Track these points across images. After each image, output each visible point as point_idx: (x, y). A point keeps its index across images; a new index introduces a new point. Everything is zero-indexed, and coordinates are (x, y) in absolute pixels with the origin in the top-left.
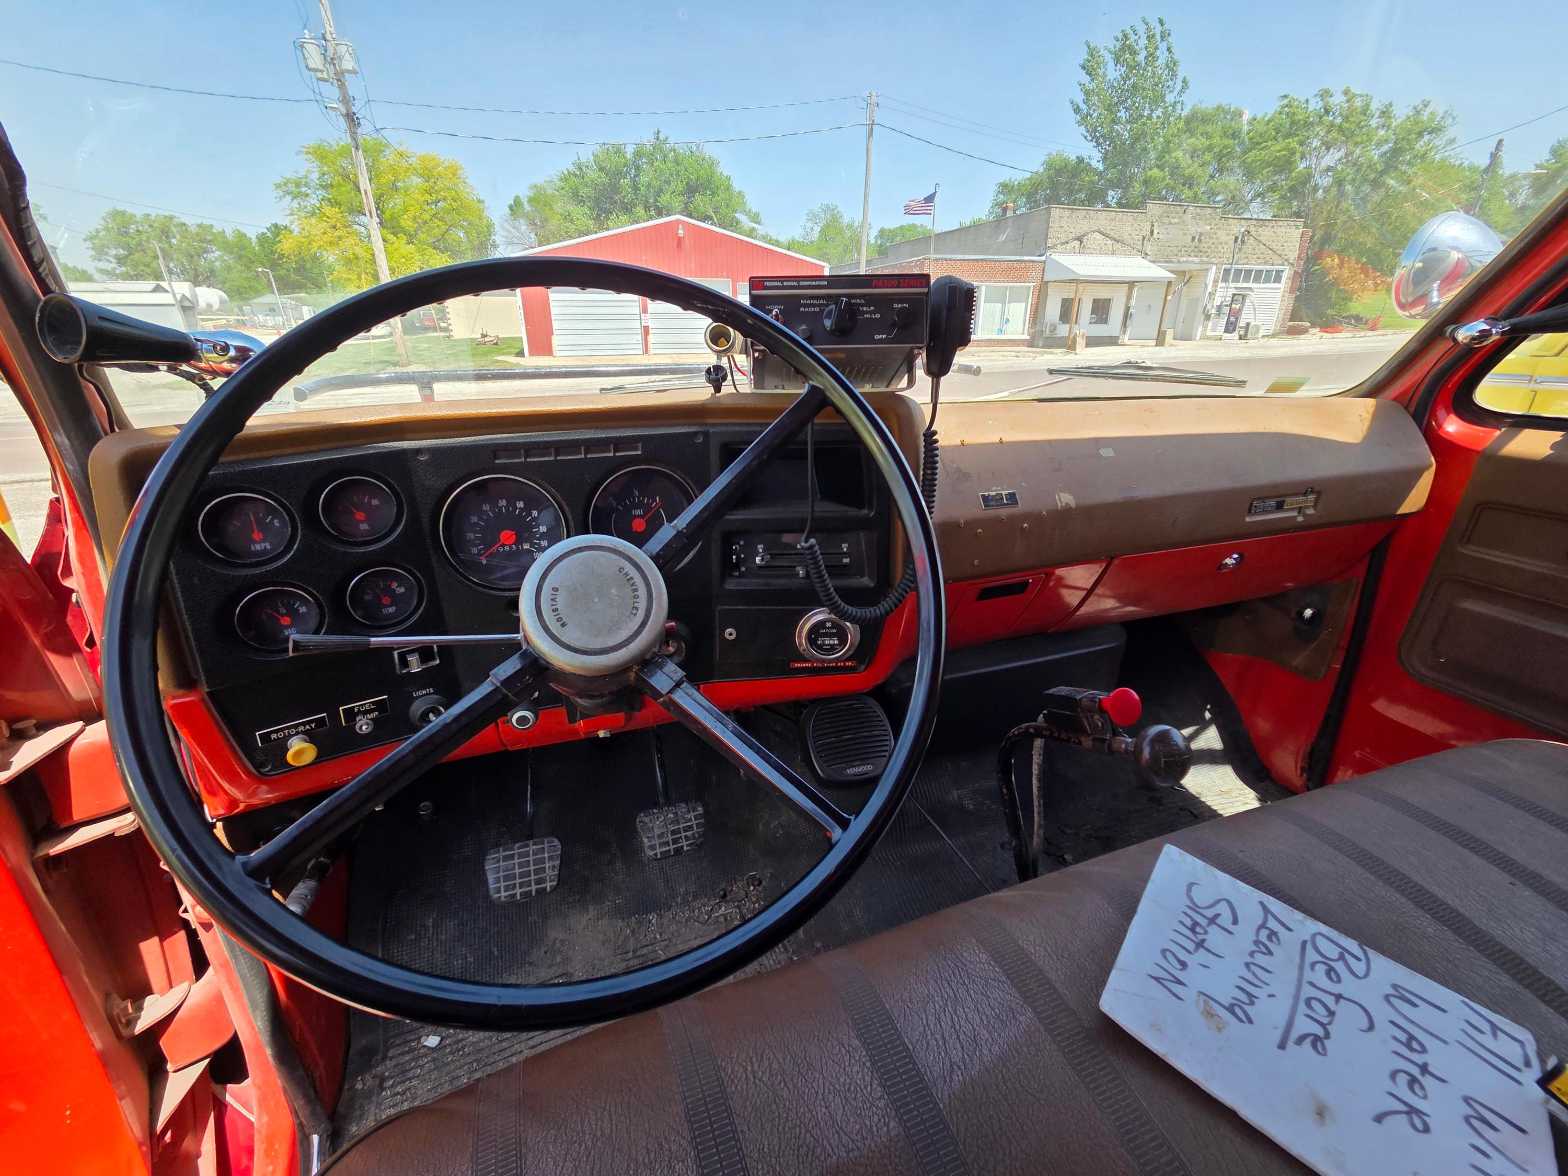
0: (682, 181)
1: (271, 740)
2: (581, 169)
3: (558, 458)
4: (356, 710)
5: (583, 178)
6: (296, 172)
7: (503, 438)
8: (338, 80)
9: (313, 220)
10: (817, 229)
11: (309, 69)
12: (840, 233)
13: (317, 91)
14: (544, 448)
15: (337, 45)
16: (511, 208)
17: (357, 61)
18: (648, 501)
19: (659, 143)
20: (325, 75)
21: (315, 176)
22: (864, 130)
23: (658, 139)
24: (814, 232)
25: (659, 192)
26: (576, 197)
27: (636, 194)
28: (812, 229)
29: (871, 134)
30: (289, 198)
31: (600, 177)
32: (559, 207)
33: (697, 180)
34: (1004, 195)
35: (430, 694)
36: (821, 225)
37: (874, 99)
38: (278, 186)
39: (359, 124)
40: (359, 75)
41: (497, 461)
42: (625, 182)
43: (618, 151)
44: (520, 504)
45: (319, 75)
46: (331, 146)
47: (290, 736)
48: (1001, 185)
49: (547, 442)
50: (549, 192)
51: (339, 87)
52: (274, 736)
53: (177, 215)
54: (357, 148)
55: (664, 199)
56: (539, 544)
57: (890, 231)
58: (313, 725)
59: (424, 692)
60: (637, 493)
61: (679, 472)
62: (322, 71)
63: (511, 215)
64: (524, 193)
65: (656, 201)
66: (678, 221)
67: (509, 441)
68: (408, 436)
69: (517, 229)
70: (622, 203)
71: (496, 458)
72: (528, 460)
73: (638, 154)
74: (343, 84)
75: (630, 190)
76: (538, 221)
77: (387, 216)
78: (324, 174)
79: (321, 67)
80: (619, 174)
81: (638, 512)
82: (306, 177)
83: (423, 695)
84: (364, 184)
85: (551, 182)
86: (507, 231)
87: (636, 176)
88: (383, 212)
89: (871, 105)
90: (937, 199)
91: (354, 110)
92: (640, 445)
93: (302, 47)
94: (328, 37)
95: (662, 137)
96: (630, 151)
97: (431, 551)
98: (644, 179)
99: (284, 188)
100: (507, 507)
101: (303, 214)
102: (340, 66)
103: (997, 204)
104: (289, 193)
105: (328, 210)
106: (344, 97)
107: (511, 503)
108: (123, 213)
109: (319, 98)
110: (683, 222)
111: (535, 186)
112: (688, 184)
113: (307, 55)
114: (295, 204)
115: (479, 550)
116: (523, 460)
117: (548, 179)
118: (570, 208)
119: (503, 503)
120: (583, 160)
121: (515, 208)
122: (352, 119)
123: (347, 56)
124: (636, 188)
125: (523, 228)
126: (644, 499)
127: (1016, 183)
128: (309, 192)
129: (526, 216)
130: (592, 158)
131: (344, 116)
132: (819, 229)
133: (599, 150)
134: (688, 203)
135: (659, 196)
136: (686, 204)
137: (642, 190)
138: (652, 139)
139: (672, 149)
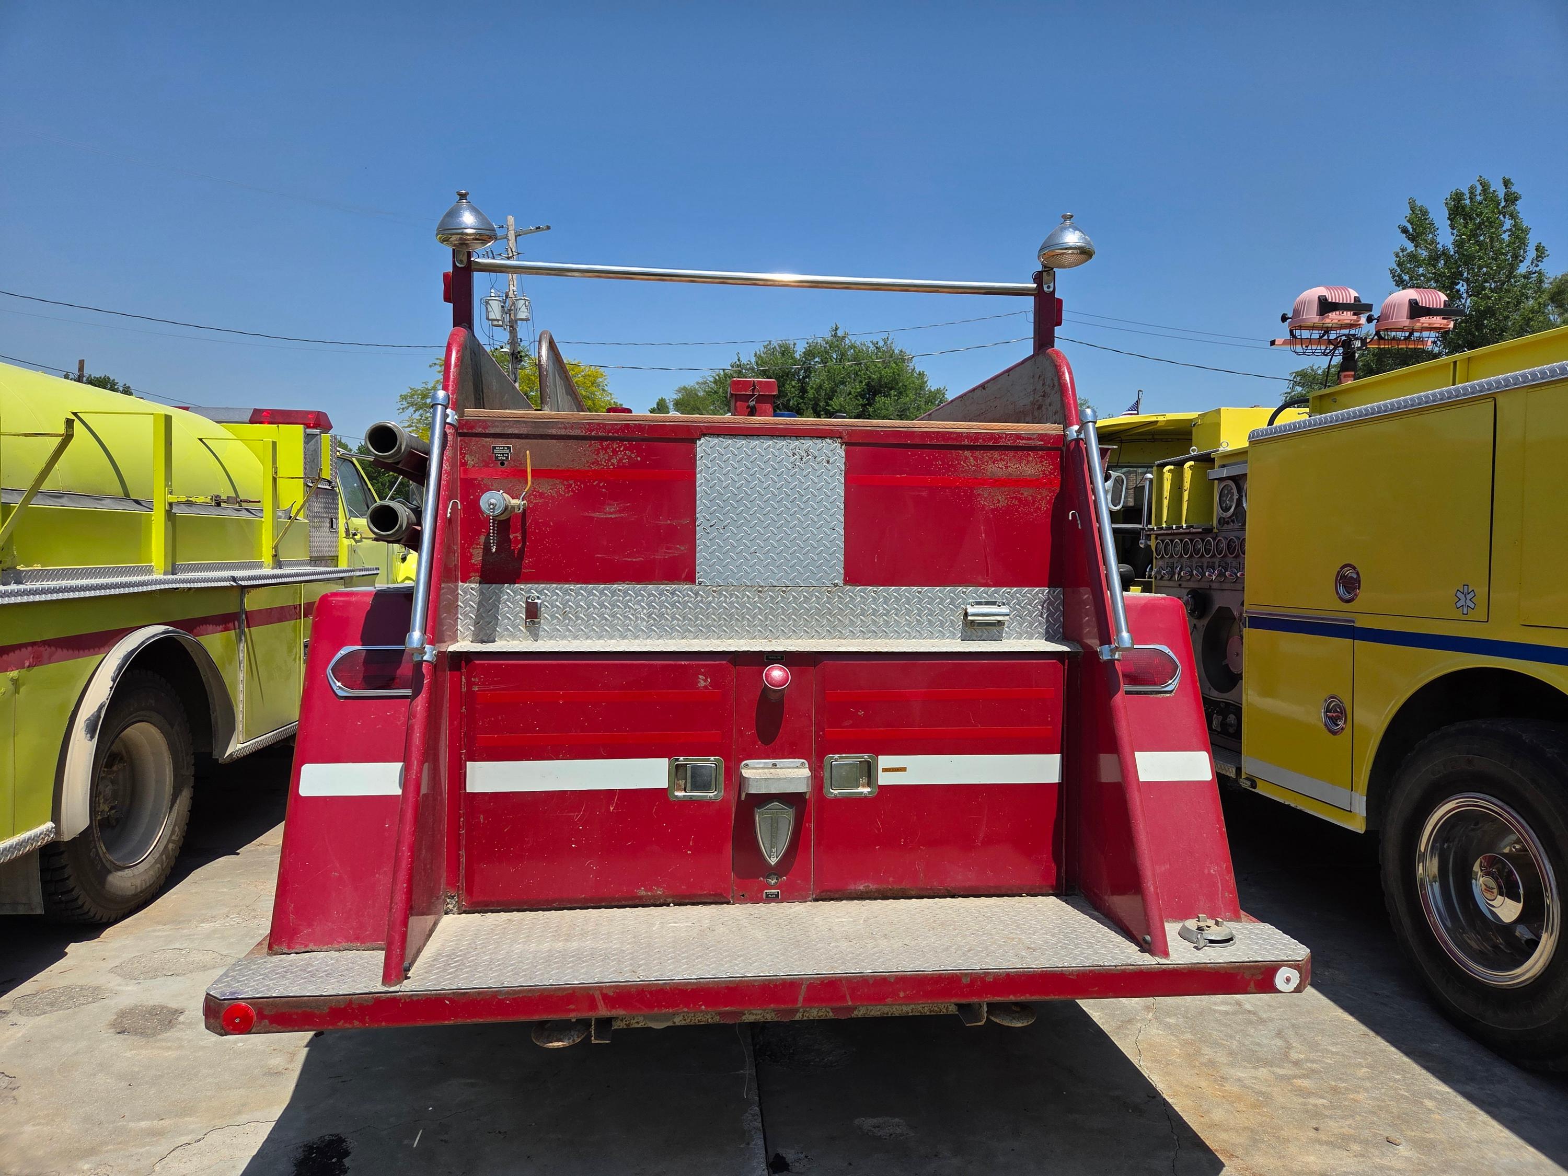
0: (861, 382)
2: (739, 371)
6: (426, 383)
8: (511, 326)
11: (488, 319)
15: (517, 300)
17: (531, 312)
19: (836, 341)
20: (501, 323)
23: (835, 335)
25: (830, 395)
27: (803, 398)
33: (881, 379)
34: (1303, 386)
38: (404, 398)
40: (530, 322)
43: (786, 351)
45: (496, 323)
48: (1298, 374)
50: (701, 394)
51: (511, 332)
55: (835, 403)
62: (498, 320)
64: (670, 395)
65: (828, 405)
73: (810, 353)
74: (514, 329)
75: (796, 393)
79: (499, 317)
80: (785, 376)
85: (705, 383)
87: (804, 378)
93: (487, 303)
94: (511, 294)
95: (840, 333)
96: (800, 349)
98: (814, 381)
99: (409, 400)
102: (515, 315)
106: (513, 339)
109: (490, 340)
111: (685, 388)
112: (868, 384)
113: (490, 309)
114: (417, 416)
117: (701, 380)
120: (744, 361)
122: (516, 357)
123: (524, 308)
124: (803, 390)
127: (1320, 372)
130: (753, 360)
133: (762, 349)
134: (868, 404)
135: (831, 399)
136: (864, 406)
137: (811, 394)
138: (828, 337)
139: (852, 347)
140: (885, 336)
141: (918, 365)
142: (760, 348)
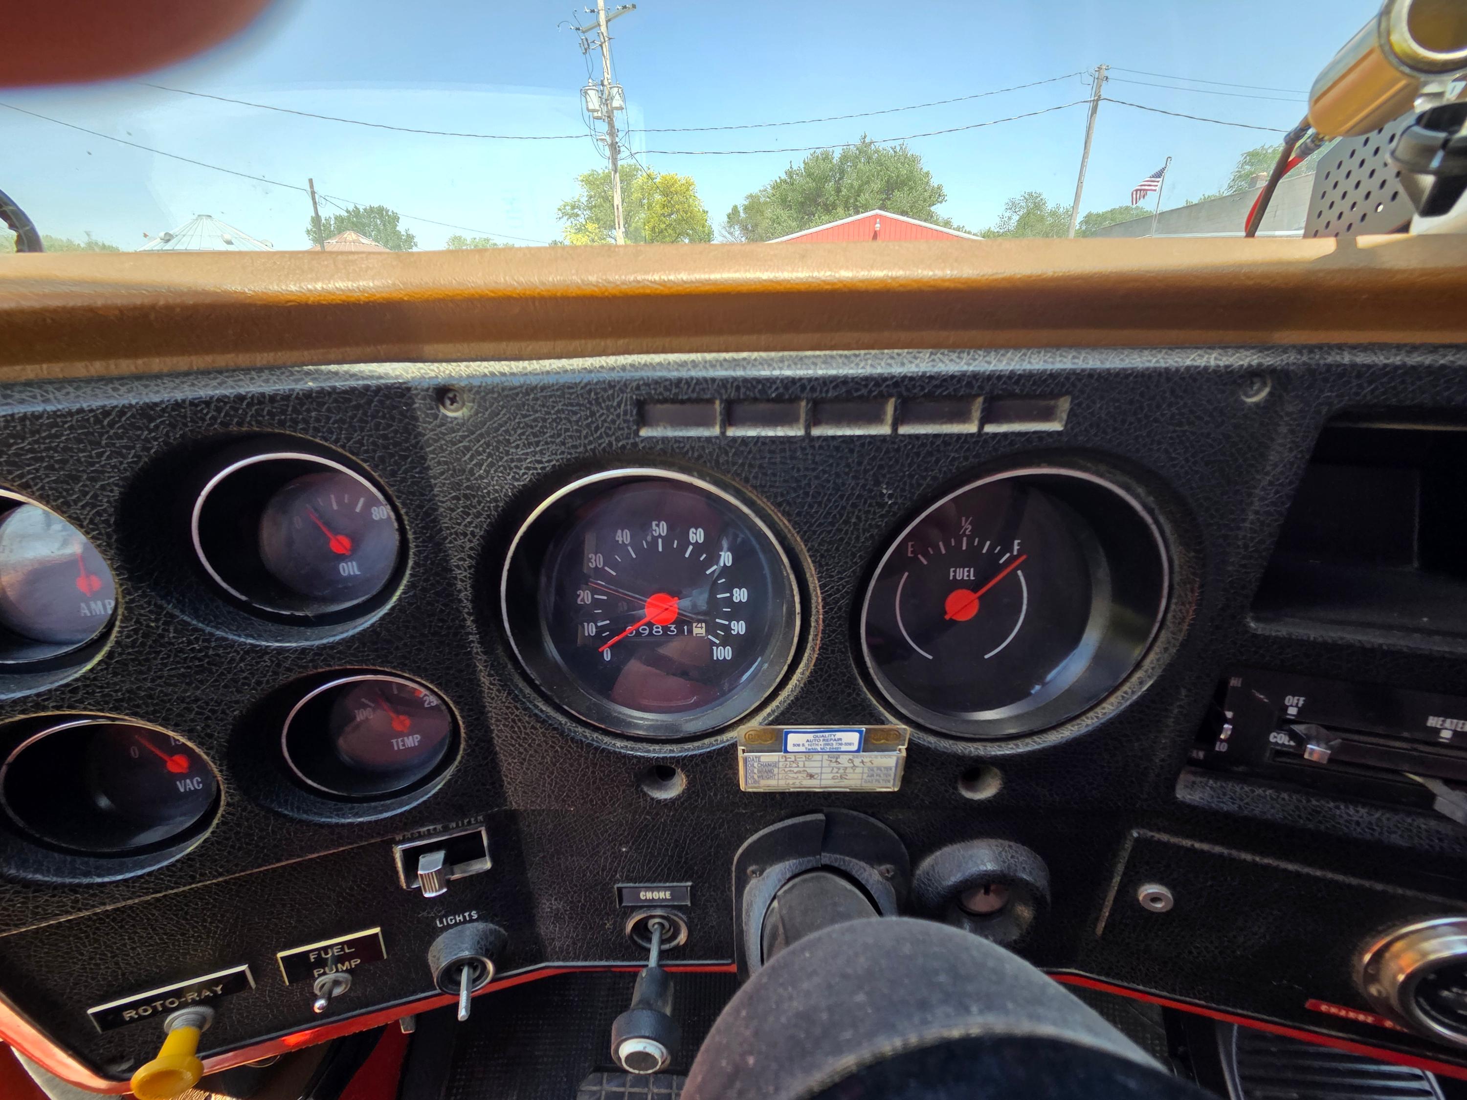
0: (882, 180)
1: (124, 1022)
2: (792, 177)
3: (816, 432)
4: (312, 957)
5: (792, 184)
6: (572, 197)
7: (668, 366)
8: (609, 117)
9: (580, 236)
10: (1016, 218)
12: (1042, 219)
13: (592, 127)
14: (779, 400)
15: (611, 88)
16: (729, 216)
17: (624, 101)
18: (992, 548)
19: (864, 147)
20: (600, 114)
21: (584, 200)
22: (1086, 108)
23: (864, 142)
24: (1012, 221)
25: (858, 193)
26: (784, 202)
27: (838, 196)
28: (1010, 218)
29: (1094, 110)
30: (565, 218)
31: (808, 183)
32: (768, 213)
33: (898, 177)
34: (1252, 165)
35: (472, 921)
36: (1021, 213)
37: (1105, 73)
38: (559, 209)
39: (619, 151)
40: (624, 111)
41: (644, 432)
42: (830, 186)
43: (826, 157)
44: (697, 536)
45: (596, 114)
46: (599, 175)
47: (169, 1011)
48: (1249, 154)
49: (793, 381)
50: (762, 200)
51: (609, 122)
52: (128, 1015)
53: (490, 237)
54: (616, 172)
55: (862, 199)
56: (727, 629)
57: (1098, 215)
58: (219, 989)
59: (459, 918)
60: (968, 528)
61: (1140, 490)
62: (597, 111)
63: (728, 222)
64: (741, 202)
65: (856, 200)
66: (876, 216)
67: (684, 374)
68: (428, 349)
69: (731, 234)
70: (825, 205)
71: (643, 420)
72: (731, 432)
73: (844, 158)
74: (612, 120)
75: (833, 193)
76: (750, 227)
77: (632, 229)
78: (591, 198)
79: (597, 108)
80: (826, 179)
81: (964, 574)
82: (579, 201)
83: (456, 924)
84: (617, 201)
85: (765, 190)
86: (724, 236)
87: (840, 179)
88: (629, 226)
89: (1100, 78)
90: (1167, 174)
91: (617, 140)
92: (1064, 405)
93: (586, 93)
94: (606, 83)
95: (867, 140)
96: (837, 155)
97: (476, 648)
98: (847, 181)
99: (563, 211)
100: (667, 541)
101: (573, 231)
102: (611, 105)
103: (1240, 176)
104: (564, 214)
105: (591, 227)
106: (611, 130)
107: (679, 528)
108: (460, 237)
109: (593, 133)
110: (880, 216)
111: (751, 195)
112: (888, 182)
113: (589, 99)
114: (569, 222)
115: (600, 630)
116: (716, 431)
117: (762, 189)
118: (779, 211)
119: (661, 529)
120: (795, 168)
121: (733, 217)
122: (615, 148)
123: (617, 97)
124: (838, 191)
125: (737, 233)
126: (981, 545)
127: (1270, 151)
128: (579, 212)
129: (739, 222)
130: (802, 166)
131: (609, 146)
132: (1017, 218)
133: (810, 156)
134: (886, 199)
135: (859, 196)
136: (884, 200)
137: (844, 192)
138: (858, 142)
139: (877, 151)
140: (901, 141)
141: (925, 166)
142: (806, 155)
